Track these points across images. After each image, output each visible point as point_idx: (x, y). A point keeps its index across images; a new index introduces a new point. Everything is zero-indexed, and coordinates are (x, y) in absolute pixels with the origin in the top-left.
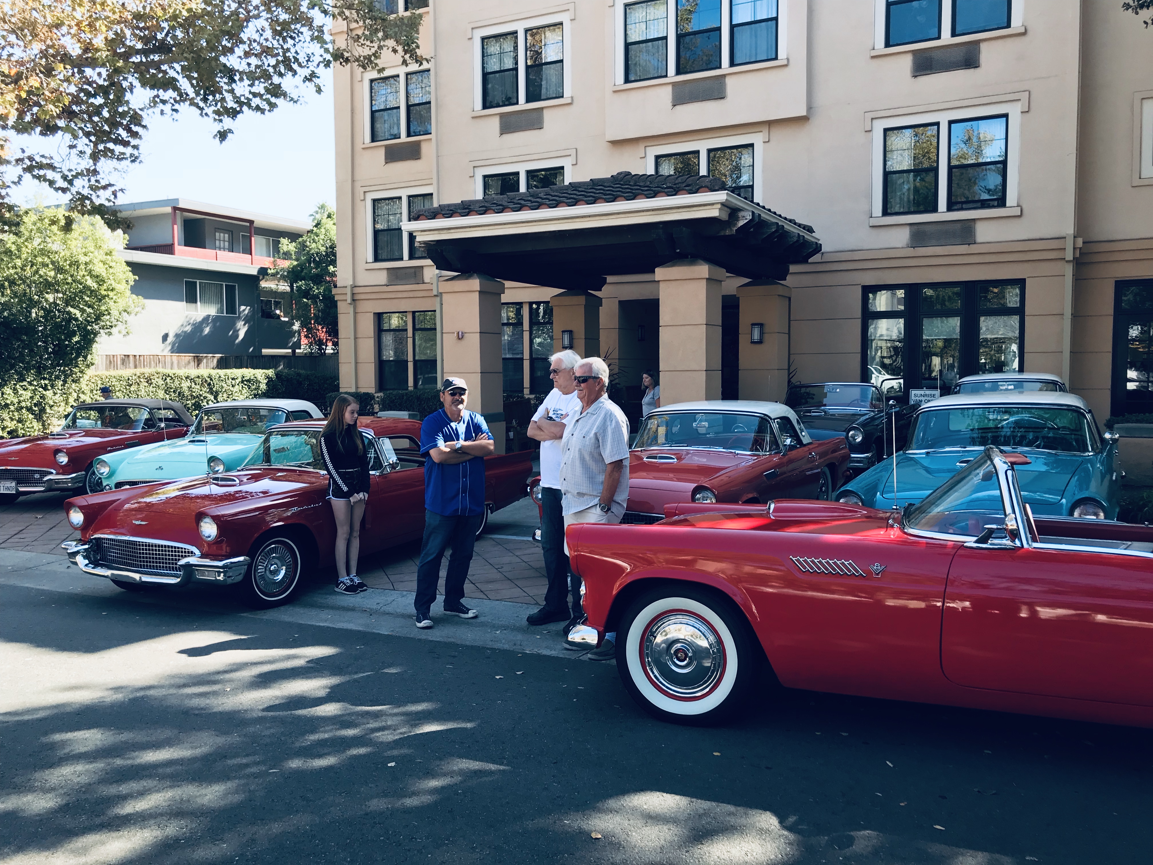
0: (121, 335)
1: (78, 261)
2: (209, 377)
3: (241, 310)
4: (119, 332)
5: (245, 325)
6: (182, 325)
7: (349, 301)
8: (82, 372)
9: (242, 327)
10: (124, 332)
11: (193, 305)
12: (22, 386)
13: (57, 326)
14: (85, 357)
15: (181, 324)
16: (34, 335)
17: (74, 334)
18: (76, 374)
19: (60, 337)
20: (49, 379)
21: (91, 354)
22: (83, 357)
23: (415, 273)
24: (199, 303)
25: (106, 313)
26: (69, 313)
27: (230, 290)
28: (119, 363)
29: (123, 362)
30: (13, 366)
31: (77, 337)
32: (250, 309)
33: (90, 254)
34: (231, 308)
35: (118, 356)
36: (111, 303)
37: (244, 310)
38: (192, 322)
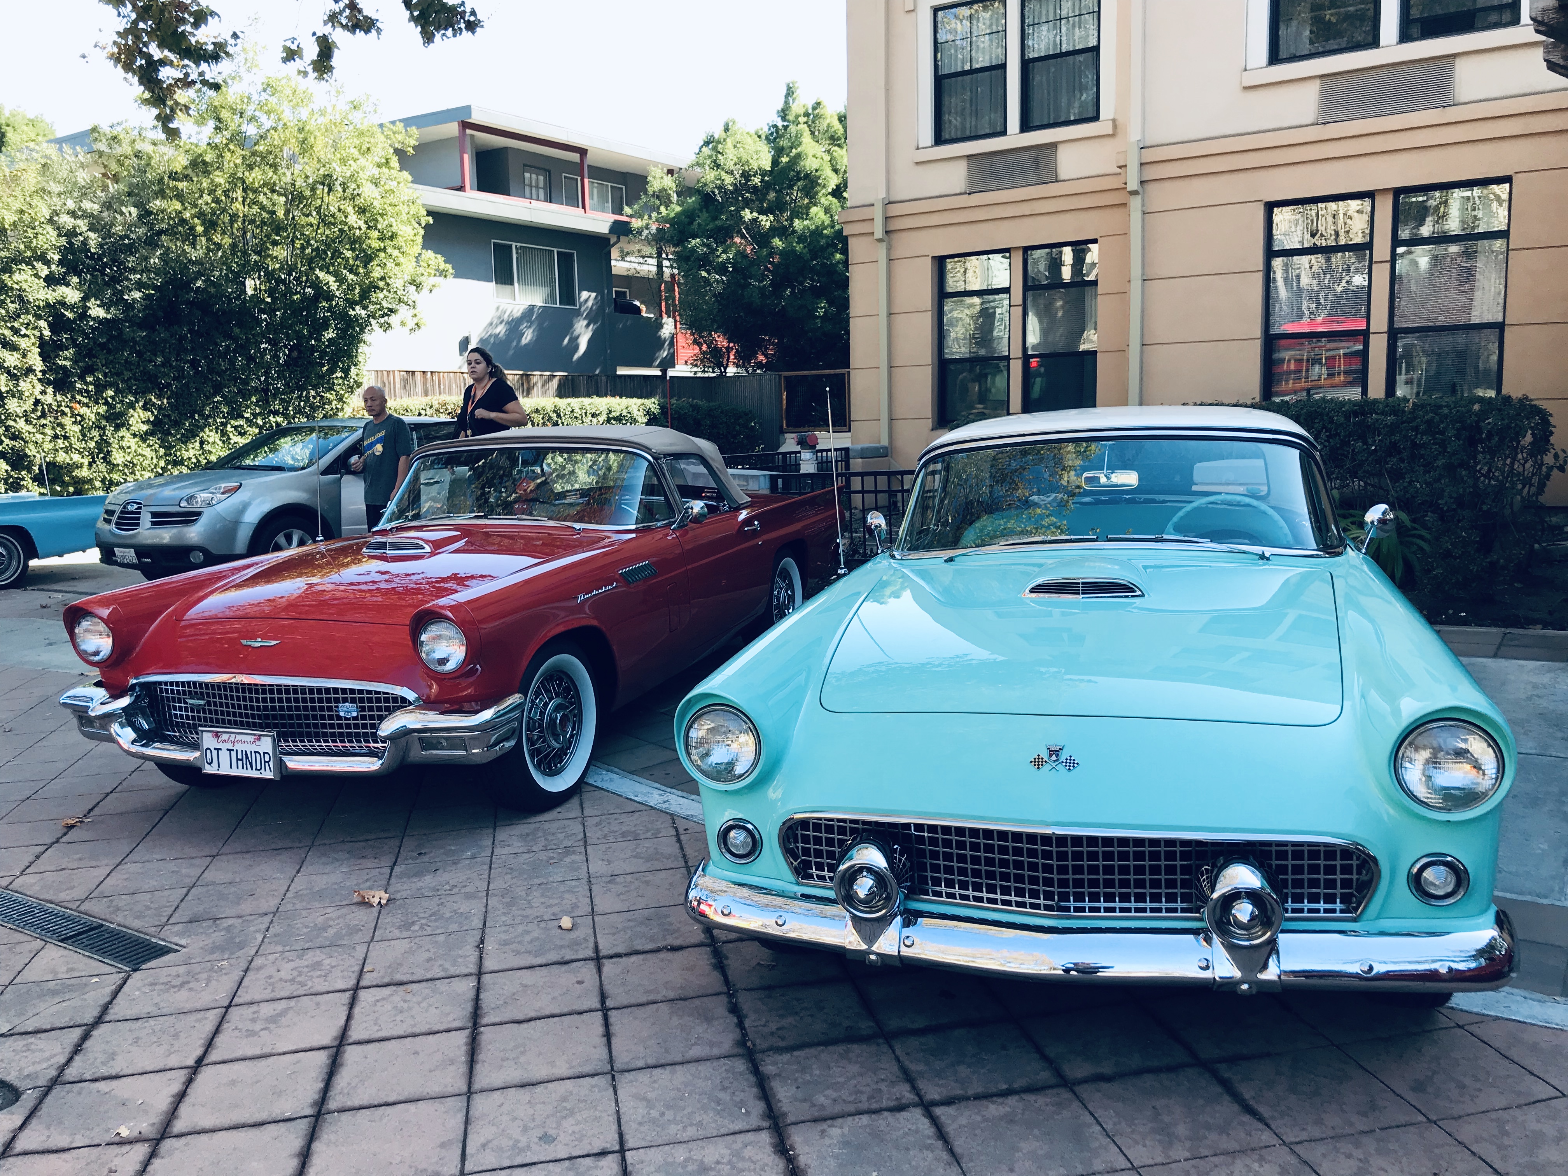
0: (406, 329)
1: (330, 176)
2: (554, 411)
3: (582, 299)
4: (403, 324)
5: (588, 326)
6: (491, 324)
7: (879, 233)
8: (341, 399)
9: (583, 329)
10: (411, 324)
11: (508, 288)
12: (236, 428)
13: (296, 310)
14: (346, 371)
15: (488, 321)
16: (252, 328)
17: (325, 326)
18: (330, 403)
19: (301, 331)
20: (283, 414)
21: (356, 365)
22: (343, 370)
23: (1037, 161)
24: (516, 284)
25: (381, 284)
26: (316, 285)
27: (565, 261)
28: (398, 386)
29: (405, 384)
30: (218, 389)
31: (331, 331)
32: (596, 297)
33: (351, 162)
34: (568, 296)
35: (397, 373)
36: (390, 265)
37: (586, 301)
38: (506, 317)
